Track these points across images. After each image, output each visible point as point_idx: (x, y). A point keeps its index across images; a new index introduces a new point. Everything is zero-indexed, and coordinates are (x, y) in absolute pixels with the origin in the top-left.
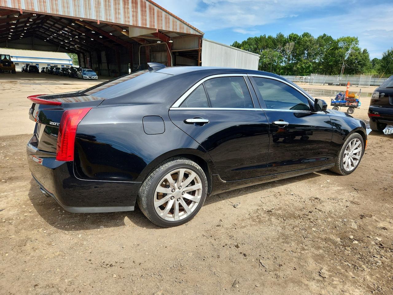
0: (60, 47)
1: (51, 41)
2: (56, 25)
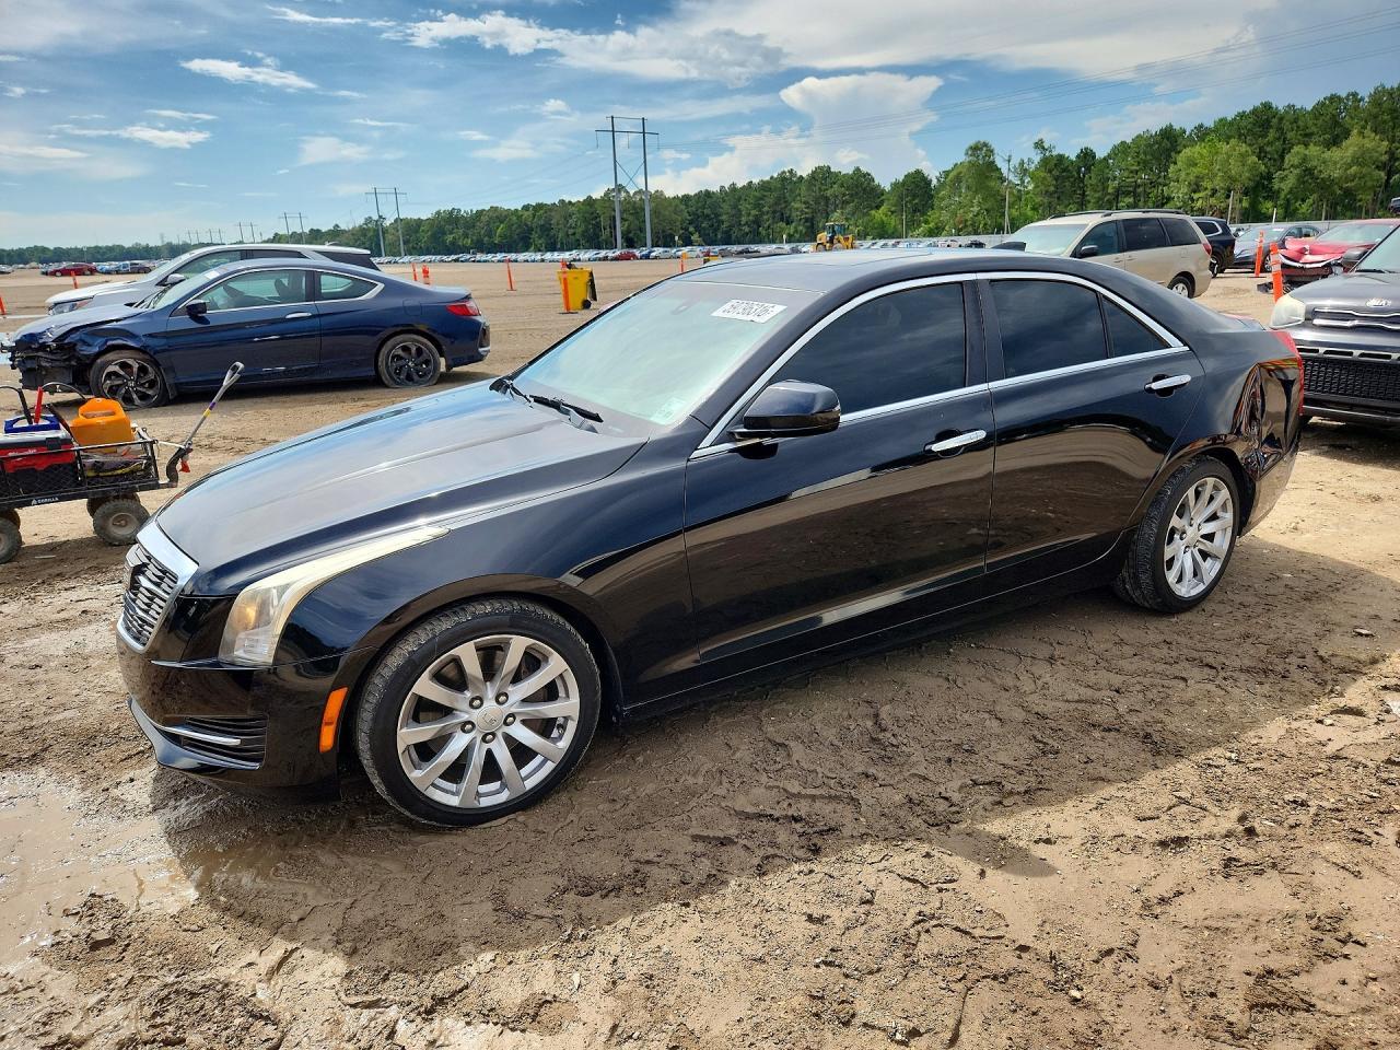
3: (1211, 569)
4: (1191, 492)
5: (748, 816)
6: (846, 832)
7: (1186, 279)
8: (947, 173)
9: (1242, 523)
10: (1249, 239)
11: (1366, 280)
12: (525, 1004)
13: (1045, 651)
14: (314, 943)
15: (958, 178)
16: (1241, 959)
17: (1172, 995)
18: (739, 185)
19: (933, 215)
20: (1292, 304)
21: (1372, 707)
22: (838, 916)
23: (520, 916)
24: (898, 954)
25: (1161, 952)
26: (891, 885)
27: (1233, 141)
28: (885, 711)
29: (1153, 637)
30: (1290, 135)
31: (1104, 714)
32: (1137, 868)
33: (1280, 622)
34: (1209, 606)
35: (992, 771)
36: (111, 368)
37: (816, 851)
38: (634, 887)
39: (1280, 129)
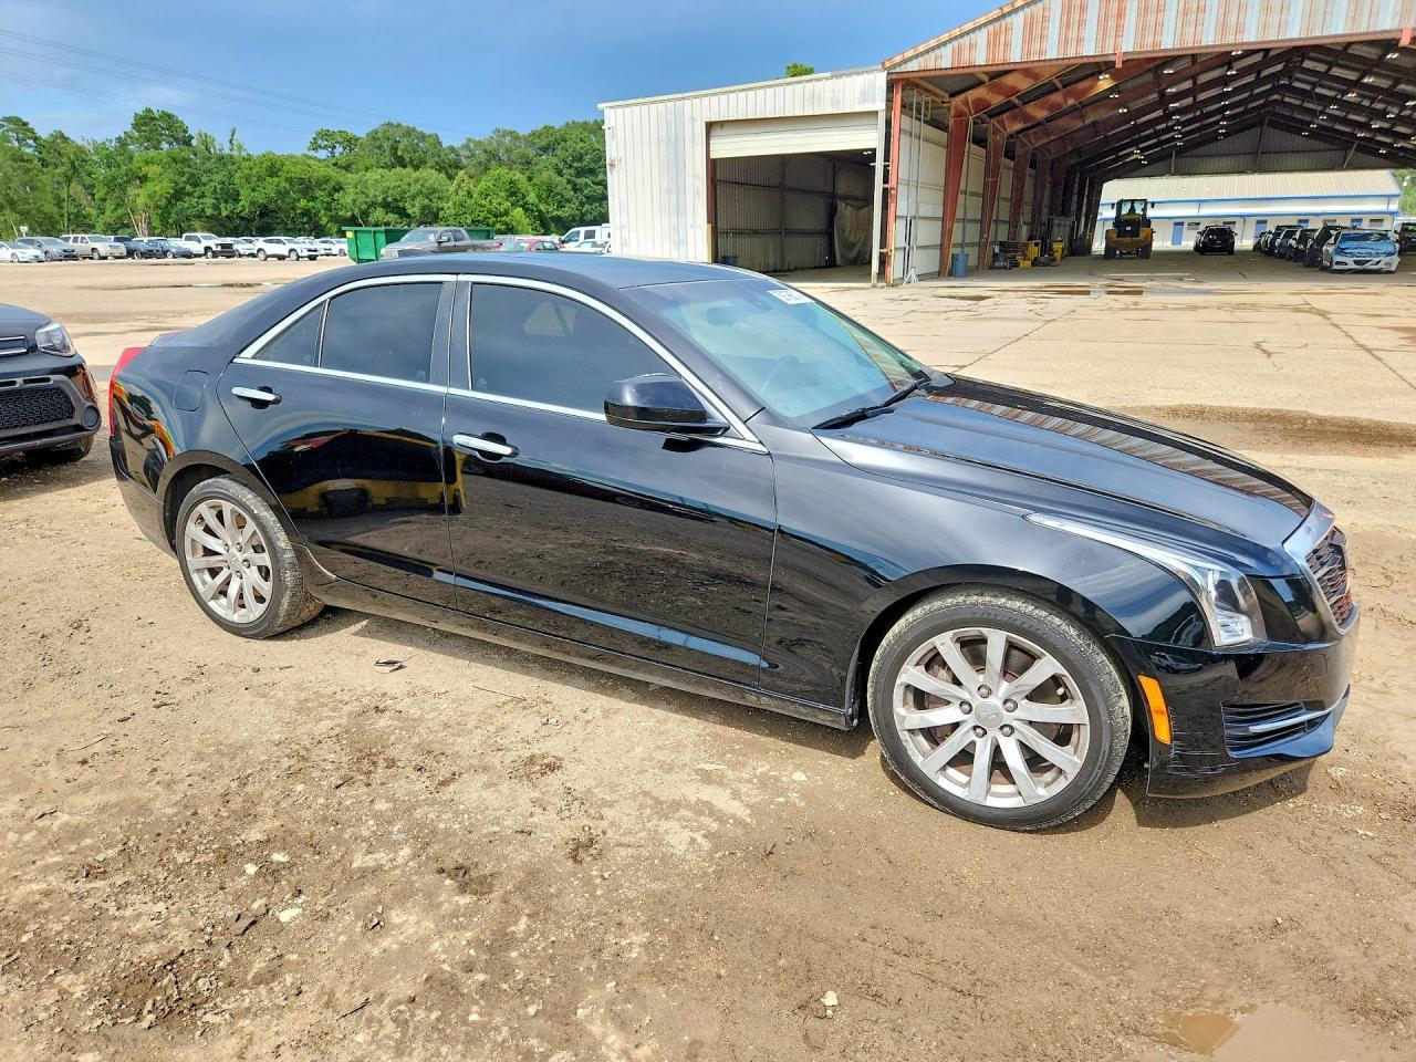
0: (1357, 150)
1: (1323, 134)
2: (1336, 72)
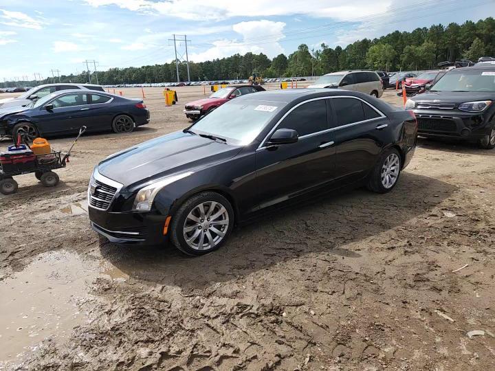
3: (394, 180)
4: (388, 158)
5: (277, 249)
6: (306, 250)
7: (375, 92)
8: (292, 55)
9: (402, 167)
10: (394, 78)
11: (433, 94)
12: (233, 293)
13: (350, 205)
14: (169, 284)
15: (296, 57)
16: (411, 272)
17: (395, 280)
18: (220, 59)
19: (288, 70)
20: (410, 102)
21: (439, 214)
22: (309, 270)
23: (224, 275)
24: (326, 277)
25: (391, 271)
26: (320, 262)
27: (386, 44)
28: (308, 222)
29: (379, 199)
30: (405, 42)
31: (369, 220)
32: (383, 255)
33: (414, 194)
34: (394, 191)
35: (341, 235)
36: (20, 129)
37: (298, 256)
38: (251, 267)
39: (402, 40)
